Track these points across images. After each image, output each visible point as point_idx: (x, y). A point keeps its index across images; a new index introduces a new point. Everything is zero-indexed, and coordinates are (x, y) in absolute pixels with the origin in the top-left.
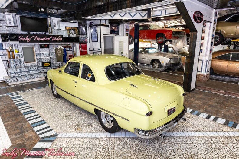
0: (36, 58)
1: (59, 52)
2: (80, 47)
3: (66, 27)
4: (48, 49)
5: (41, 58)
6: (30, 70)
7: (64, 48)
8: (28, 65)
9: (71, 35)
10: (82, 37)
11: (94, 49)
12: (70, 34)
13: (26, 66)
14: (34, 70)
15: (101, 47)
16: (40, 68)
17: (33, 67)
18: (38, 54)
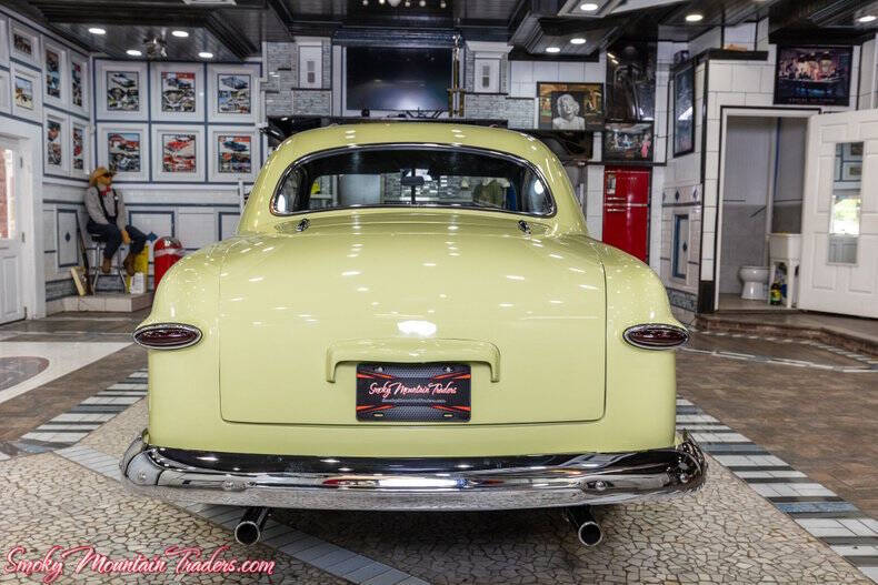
2: (607, 187)
3: (539, 83)
9: (556, 121)
10: (622, 135)
11: (677, 196)
12: (556, 115)
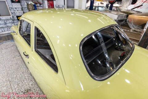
0: (10, 12)
1: (30, 7)
2: (48, 4)
4: (19, 4)
5: (15, 12)
6: (6, 23)
7: (34, 4)
8: (4, 19)
11: (59, 6)
13: (2, 19)
14: (11, 23)
15: (65, 4)
16: (16, 21)
17: (8, 20)
18: (12, 8)
